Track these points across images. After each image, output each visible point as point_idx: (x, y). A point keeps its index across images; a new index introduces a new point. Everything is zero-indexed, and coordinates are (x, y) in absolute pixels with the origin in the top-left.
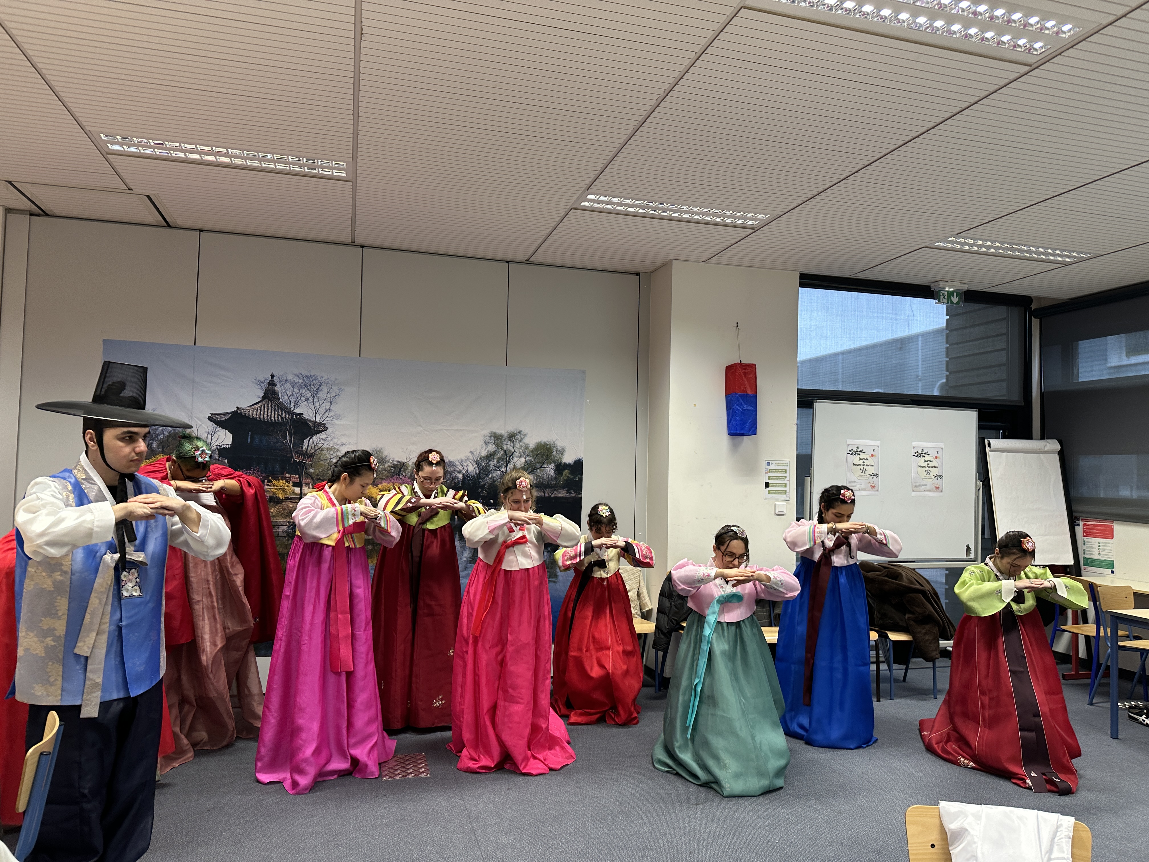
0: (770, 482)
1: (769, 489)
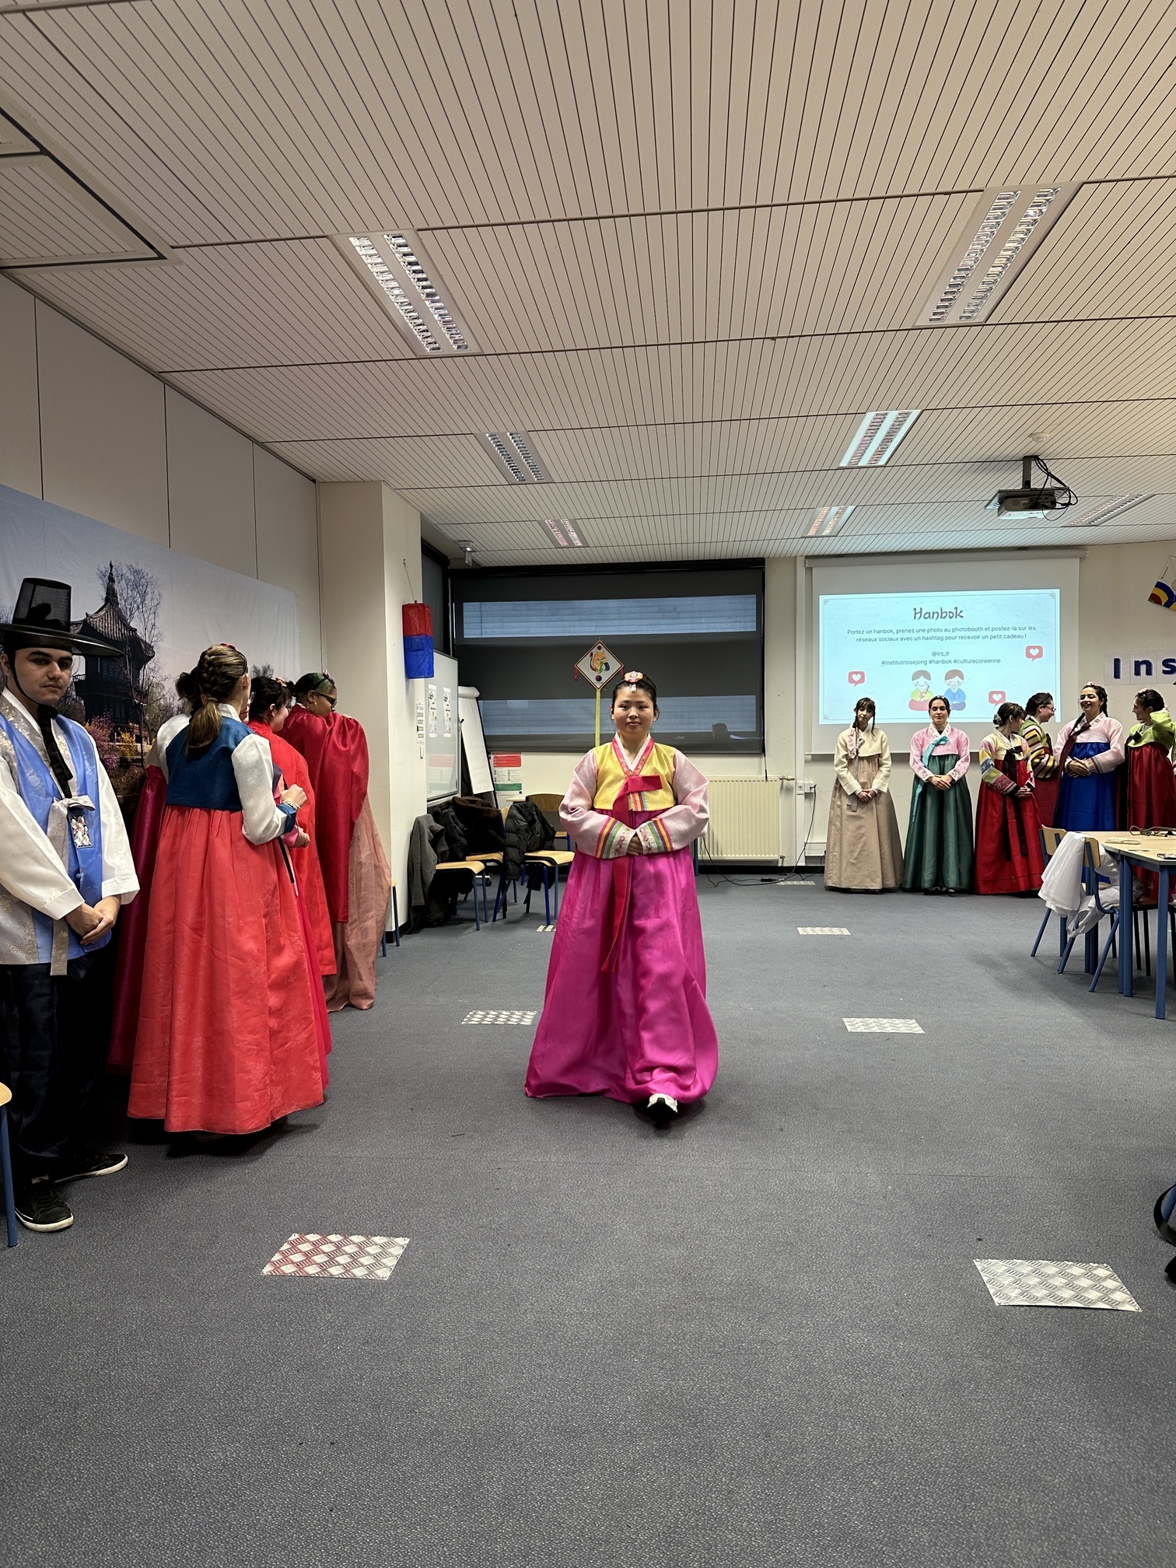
0: (419, 725)
1: (419, 732)
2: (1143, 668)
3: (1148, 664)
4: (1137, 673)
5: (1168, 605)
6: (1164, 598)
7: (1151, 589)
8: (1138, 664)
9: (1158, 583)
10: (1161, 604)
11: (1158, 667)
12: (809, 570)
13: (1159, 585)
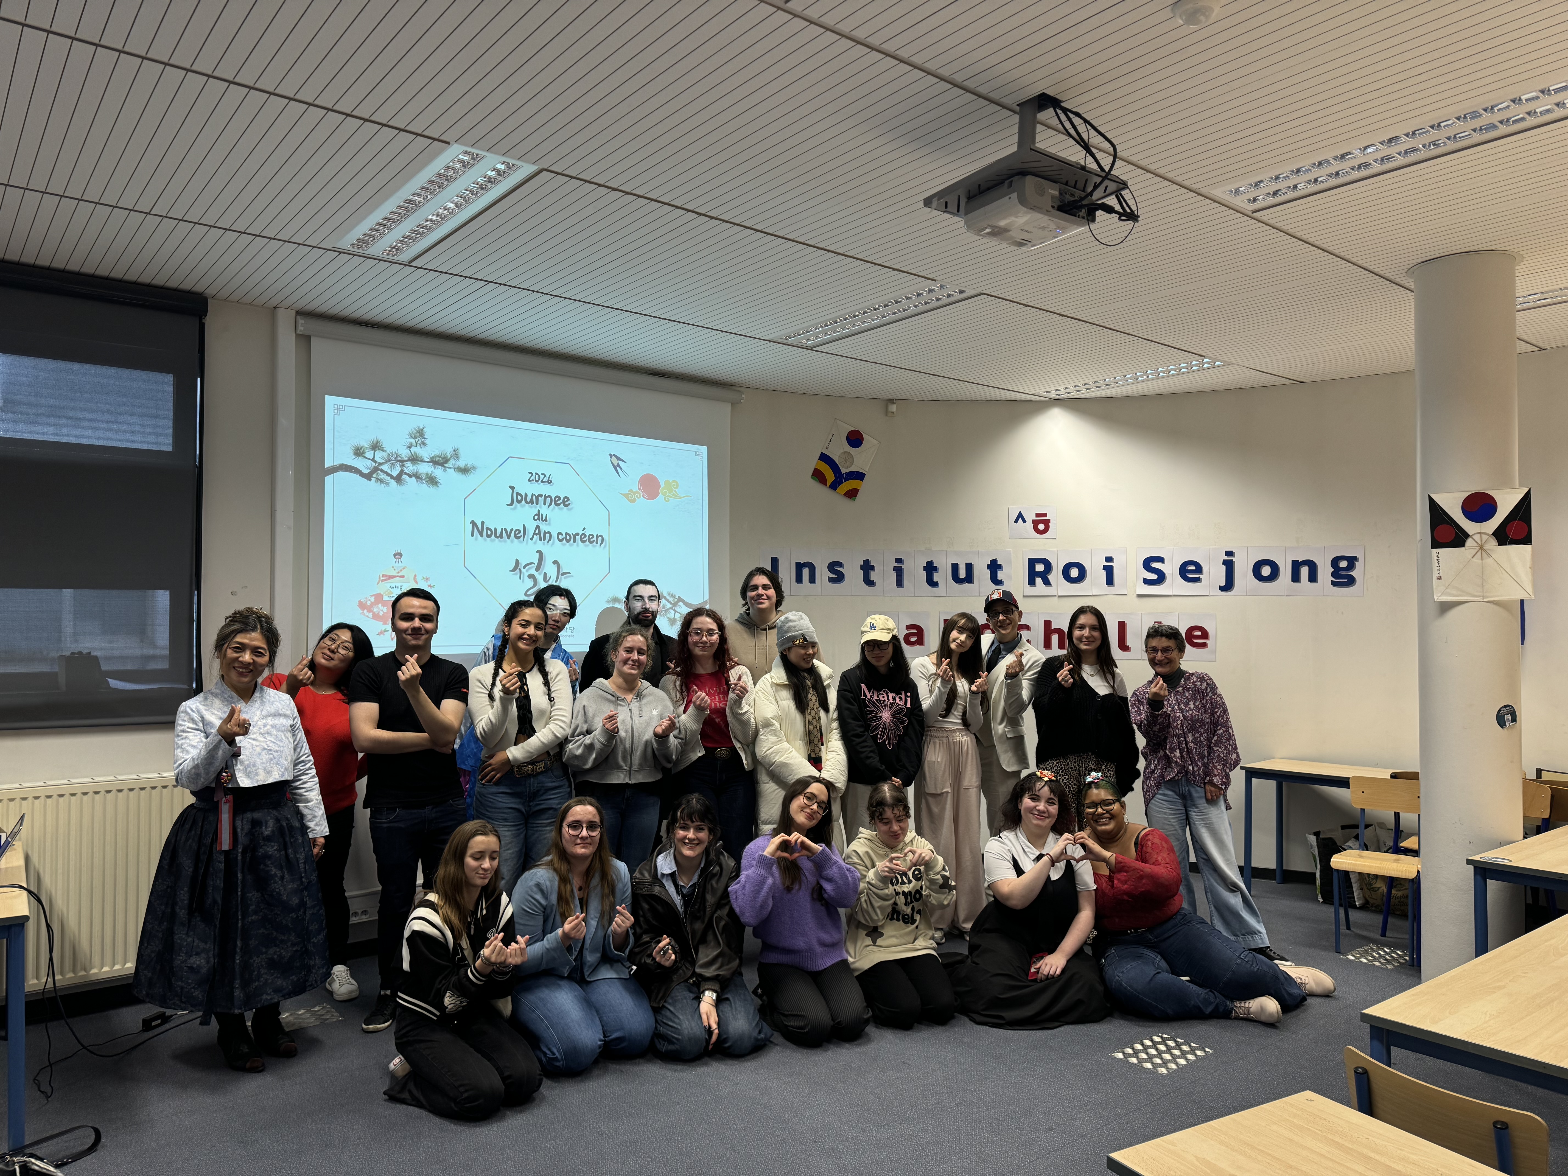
2: (806, 572)
3: (811, 567)
4: (799, 579)
5: (834, 486)
6: (830, 477)
7: (813, 462)
8: (799, 566)
9: (822, 454)
10: (826, 485)
11: (823, 574)
12: (305, 340)
13: (824, 458)
